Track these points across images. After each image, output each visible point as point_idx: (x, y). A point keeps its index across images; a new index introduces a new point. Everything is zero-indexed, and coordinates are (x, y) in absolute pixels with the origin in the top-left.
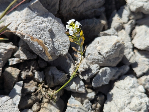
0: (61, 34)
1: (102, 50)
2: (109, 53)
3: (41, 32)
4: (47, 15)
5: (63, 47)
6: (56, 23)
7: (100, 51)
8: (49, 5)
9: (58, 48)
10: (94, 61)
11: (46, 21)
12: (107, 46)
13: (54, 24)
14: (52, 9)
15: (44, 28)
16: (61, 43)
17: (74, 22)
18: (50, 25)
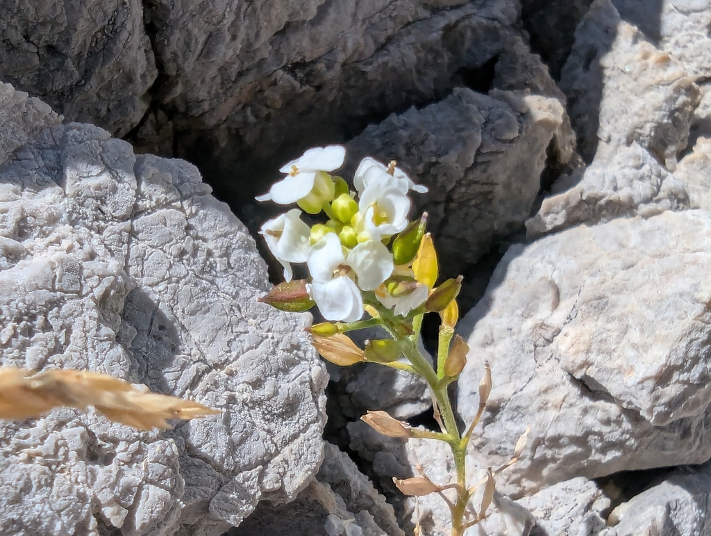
0: (227, 302)
1: (609, 353)
2: (684, 377)
3: (23, 347)
4: (51, 155)
5: (270, 417)
6: (159, 205)
7: (587, 364)
8: (51, 49)
9: (233, 447)
10: (549, 453)
11: (53, 220)
12: (650, 314)
13: (138, 223)
14: (93, 84)
15: (45, 295)
16: (243, 393)
17: (345, 177)
18: (101, 250)
